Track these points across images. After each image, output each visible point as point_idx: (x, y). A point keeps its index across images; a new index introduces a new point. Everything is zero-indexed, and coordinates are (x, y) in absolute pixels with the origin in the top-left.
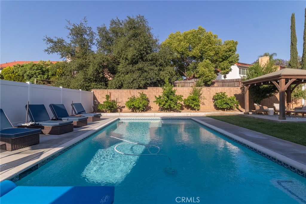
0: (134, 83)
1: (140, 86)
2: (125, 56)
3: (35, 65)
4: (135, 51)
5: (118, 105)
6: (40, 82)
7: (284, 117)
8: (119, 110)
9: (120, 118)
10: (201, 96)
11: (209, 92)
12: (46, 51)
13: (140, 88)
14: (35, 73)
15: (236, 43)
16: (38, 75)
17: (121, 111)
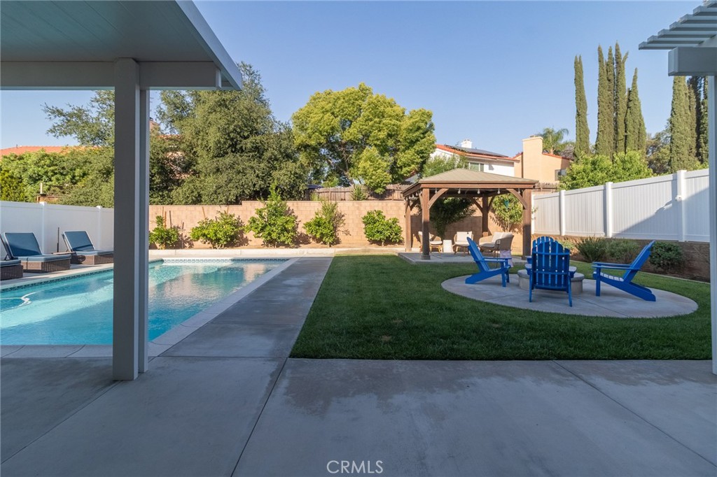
0: (219, 194)
1: (229, 200)
2: (205, 143)
3: (46, 155)
4: (218, 134)
5: (186, 236)
6: (54, 191)
7: (428, 254)
8: (187, 245)
9: (164, 259)
10: (343, 218)
11: (357, 211)
12: (52, 131)
13: (229, 203)
14: (46, 172)
15: (429, 116)
16: (52, 176)
17: (191, 246)
